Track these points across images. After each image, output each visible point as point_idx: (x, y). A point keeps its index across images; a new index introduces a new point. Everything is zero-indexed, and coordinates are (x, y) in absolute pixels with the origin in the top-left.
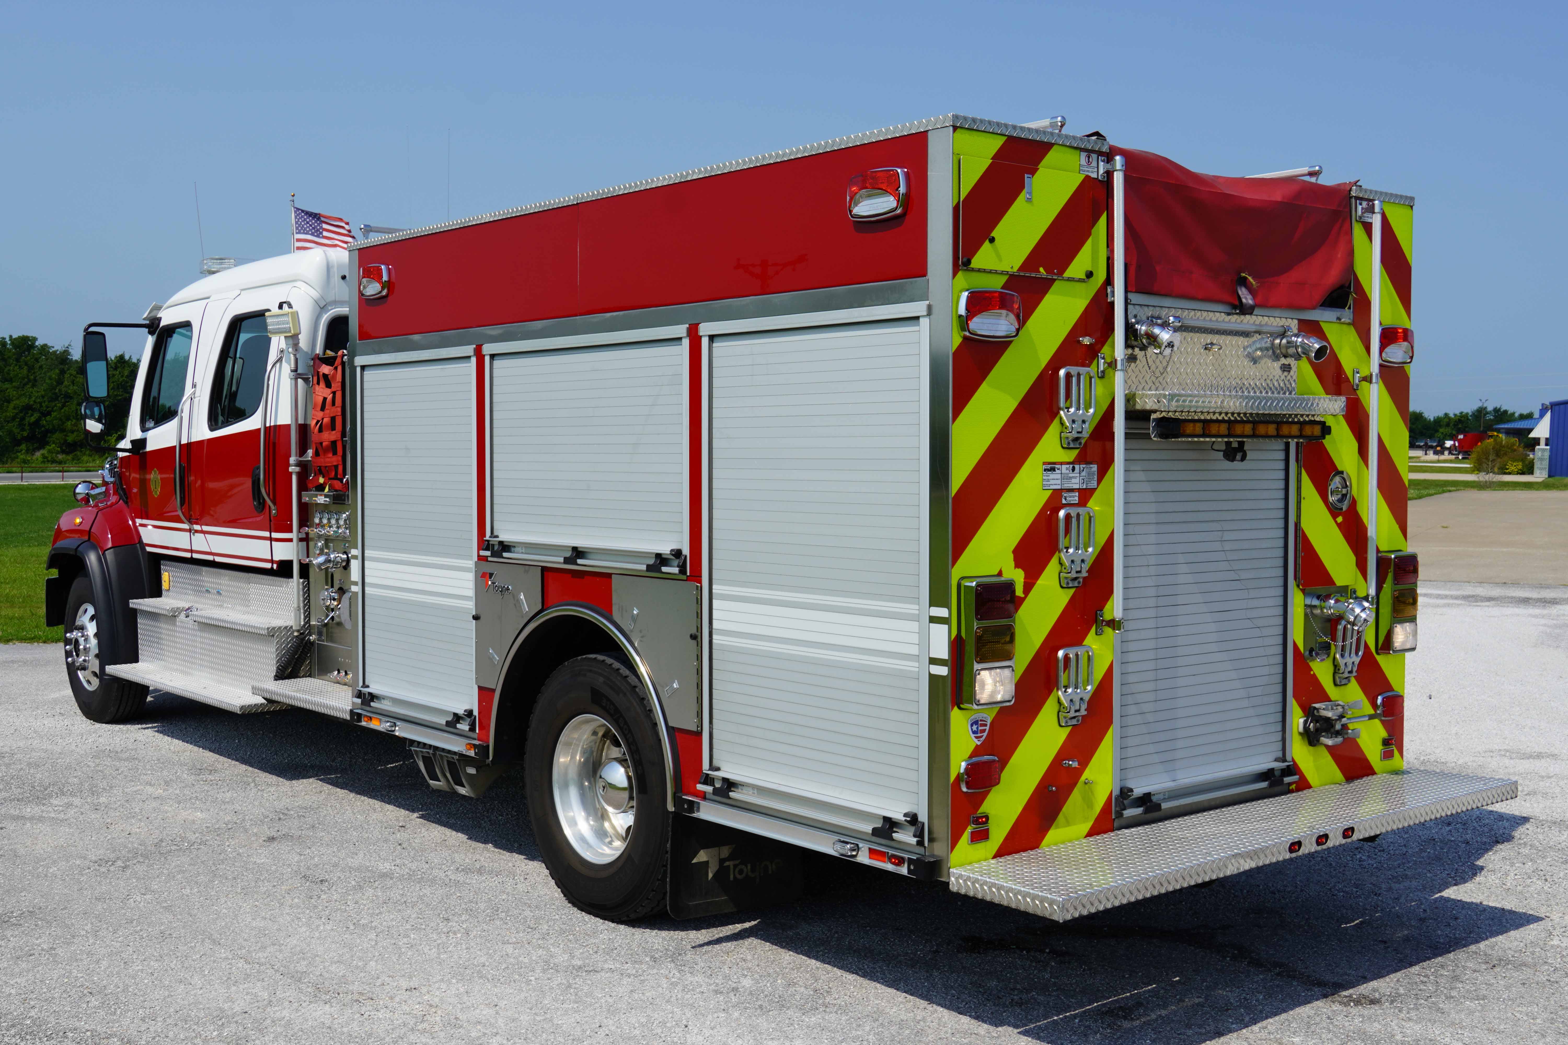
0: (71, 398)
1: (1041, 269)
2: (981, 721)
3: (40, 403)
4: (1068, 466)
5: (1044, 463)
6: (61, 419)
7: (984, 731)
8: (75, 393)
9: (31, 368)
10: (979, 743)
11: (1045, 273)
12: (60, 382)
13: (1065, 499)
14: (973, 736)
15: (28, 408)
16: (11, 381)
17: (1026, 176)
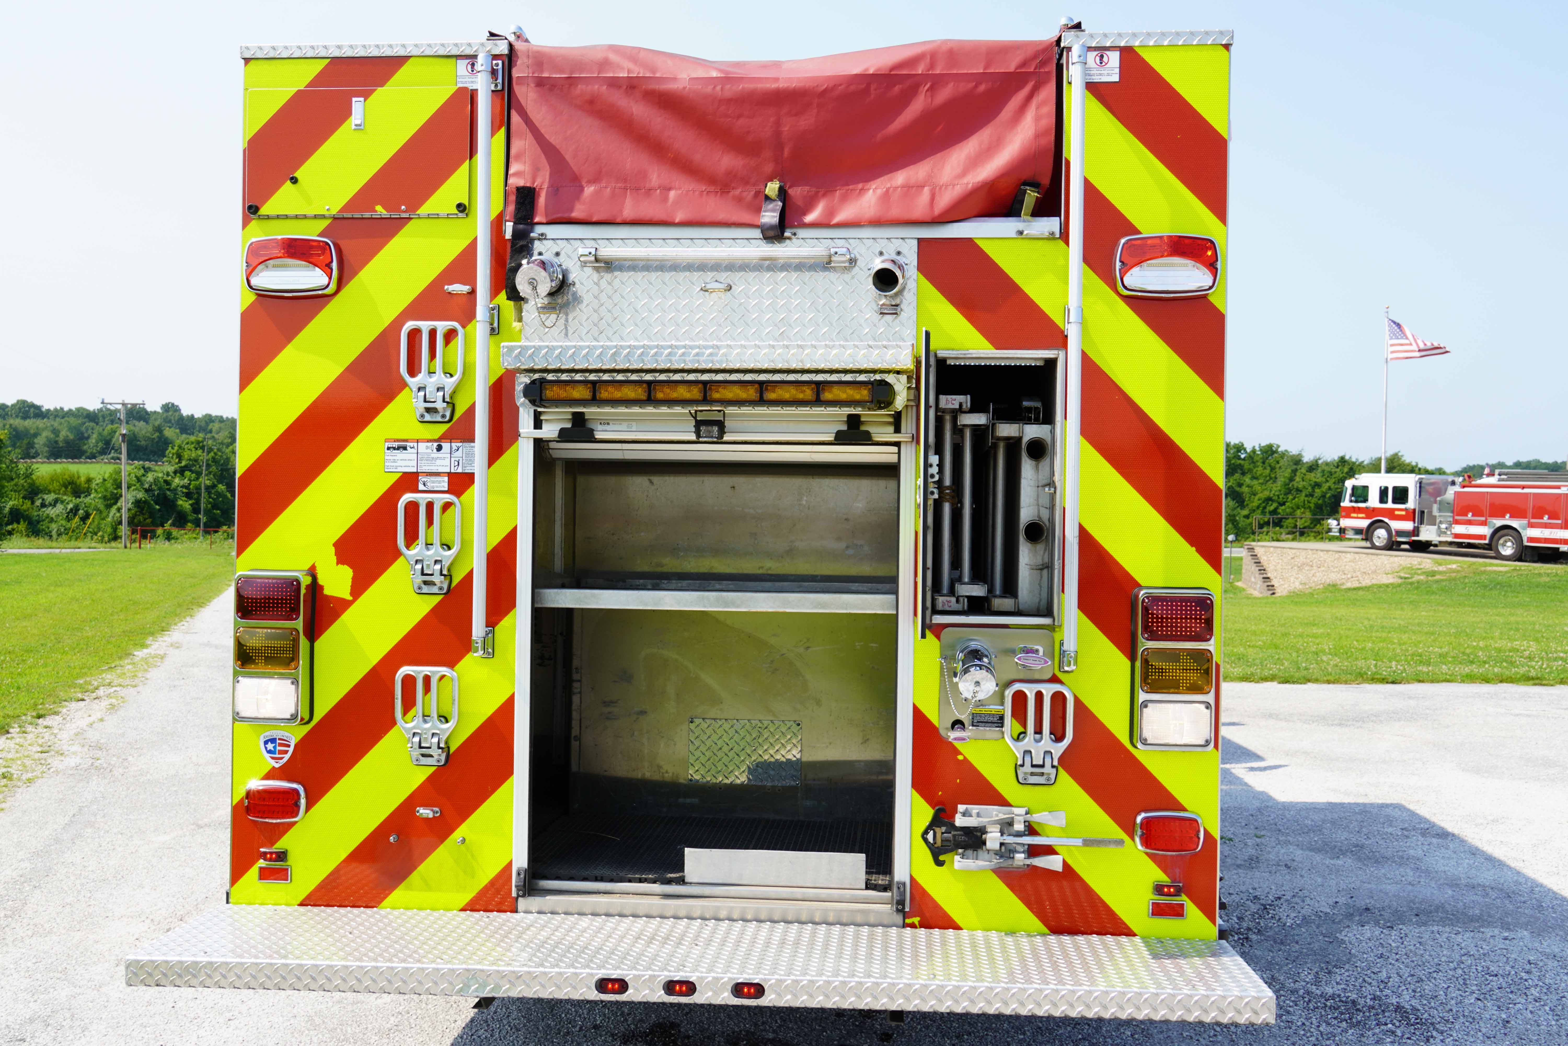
0: (1301, 491)
1: (379, 208)
2: (280, 739)
3: (1278, 496)
4: (430, 444)
5: (387, 440)
6: (1292, 508)
7: (286, 752)
8: (1304, 487)
9: (1273, 469)
10: (277, 766)
11: (384, 212)
12: (1291, 479)
13: (424, 484)
14: (268, 756)
15: (1269, 500)
16: (1256, 478)
17: (354, 99)
